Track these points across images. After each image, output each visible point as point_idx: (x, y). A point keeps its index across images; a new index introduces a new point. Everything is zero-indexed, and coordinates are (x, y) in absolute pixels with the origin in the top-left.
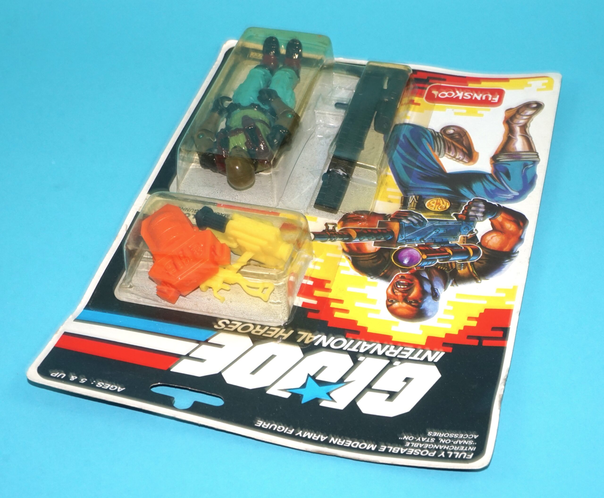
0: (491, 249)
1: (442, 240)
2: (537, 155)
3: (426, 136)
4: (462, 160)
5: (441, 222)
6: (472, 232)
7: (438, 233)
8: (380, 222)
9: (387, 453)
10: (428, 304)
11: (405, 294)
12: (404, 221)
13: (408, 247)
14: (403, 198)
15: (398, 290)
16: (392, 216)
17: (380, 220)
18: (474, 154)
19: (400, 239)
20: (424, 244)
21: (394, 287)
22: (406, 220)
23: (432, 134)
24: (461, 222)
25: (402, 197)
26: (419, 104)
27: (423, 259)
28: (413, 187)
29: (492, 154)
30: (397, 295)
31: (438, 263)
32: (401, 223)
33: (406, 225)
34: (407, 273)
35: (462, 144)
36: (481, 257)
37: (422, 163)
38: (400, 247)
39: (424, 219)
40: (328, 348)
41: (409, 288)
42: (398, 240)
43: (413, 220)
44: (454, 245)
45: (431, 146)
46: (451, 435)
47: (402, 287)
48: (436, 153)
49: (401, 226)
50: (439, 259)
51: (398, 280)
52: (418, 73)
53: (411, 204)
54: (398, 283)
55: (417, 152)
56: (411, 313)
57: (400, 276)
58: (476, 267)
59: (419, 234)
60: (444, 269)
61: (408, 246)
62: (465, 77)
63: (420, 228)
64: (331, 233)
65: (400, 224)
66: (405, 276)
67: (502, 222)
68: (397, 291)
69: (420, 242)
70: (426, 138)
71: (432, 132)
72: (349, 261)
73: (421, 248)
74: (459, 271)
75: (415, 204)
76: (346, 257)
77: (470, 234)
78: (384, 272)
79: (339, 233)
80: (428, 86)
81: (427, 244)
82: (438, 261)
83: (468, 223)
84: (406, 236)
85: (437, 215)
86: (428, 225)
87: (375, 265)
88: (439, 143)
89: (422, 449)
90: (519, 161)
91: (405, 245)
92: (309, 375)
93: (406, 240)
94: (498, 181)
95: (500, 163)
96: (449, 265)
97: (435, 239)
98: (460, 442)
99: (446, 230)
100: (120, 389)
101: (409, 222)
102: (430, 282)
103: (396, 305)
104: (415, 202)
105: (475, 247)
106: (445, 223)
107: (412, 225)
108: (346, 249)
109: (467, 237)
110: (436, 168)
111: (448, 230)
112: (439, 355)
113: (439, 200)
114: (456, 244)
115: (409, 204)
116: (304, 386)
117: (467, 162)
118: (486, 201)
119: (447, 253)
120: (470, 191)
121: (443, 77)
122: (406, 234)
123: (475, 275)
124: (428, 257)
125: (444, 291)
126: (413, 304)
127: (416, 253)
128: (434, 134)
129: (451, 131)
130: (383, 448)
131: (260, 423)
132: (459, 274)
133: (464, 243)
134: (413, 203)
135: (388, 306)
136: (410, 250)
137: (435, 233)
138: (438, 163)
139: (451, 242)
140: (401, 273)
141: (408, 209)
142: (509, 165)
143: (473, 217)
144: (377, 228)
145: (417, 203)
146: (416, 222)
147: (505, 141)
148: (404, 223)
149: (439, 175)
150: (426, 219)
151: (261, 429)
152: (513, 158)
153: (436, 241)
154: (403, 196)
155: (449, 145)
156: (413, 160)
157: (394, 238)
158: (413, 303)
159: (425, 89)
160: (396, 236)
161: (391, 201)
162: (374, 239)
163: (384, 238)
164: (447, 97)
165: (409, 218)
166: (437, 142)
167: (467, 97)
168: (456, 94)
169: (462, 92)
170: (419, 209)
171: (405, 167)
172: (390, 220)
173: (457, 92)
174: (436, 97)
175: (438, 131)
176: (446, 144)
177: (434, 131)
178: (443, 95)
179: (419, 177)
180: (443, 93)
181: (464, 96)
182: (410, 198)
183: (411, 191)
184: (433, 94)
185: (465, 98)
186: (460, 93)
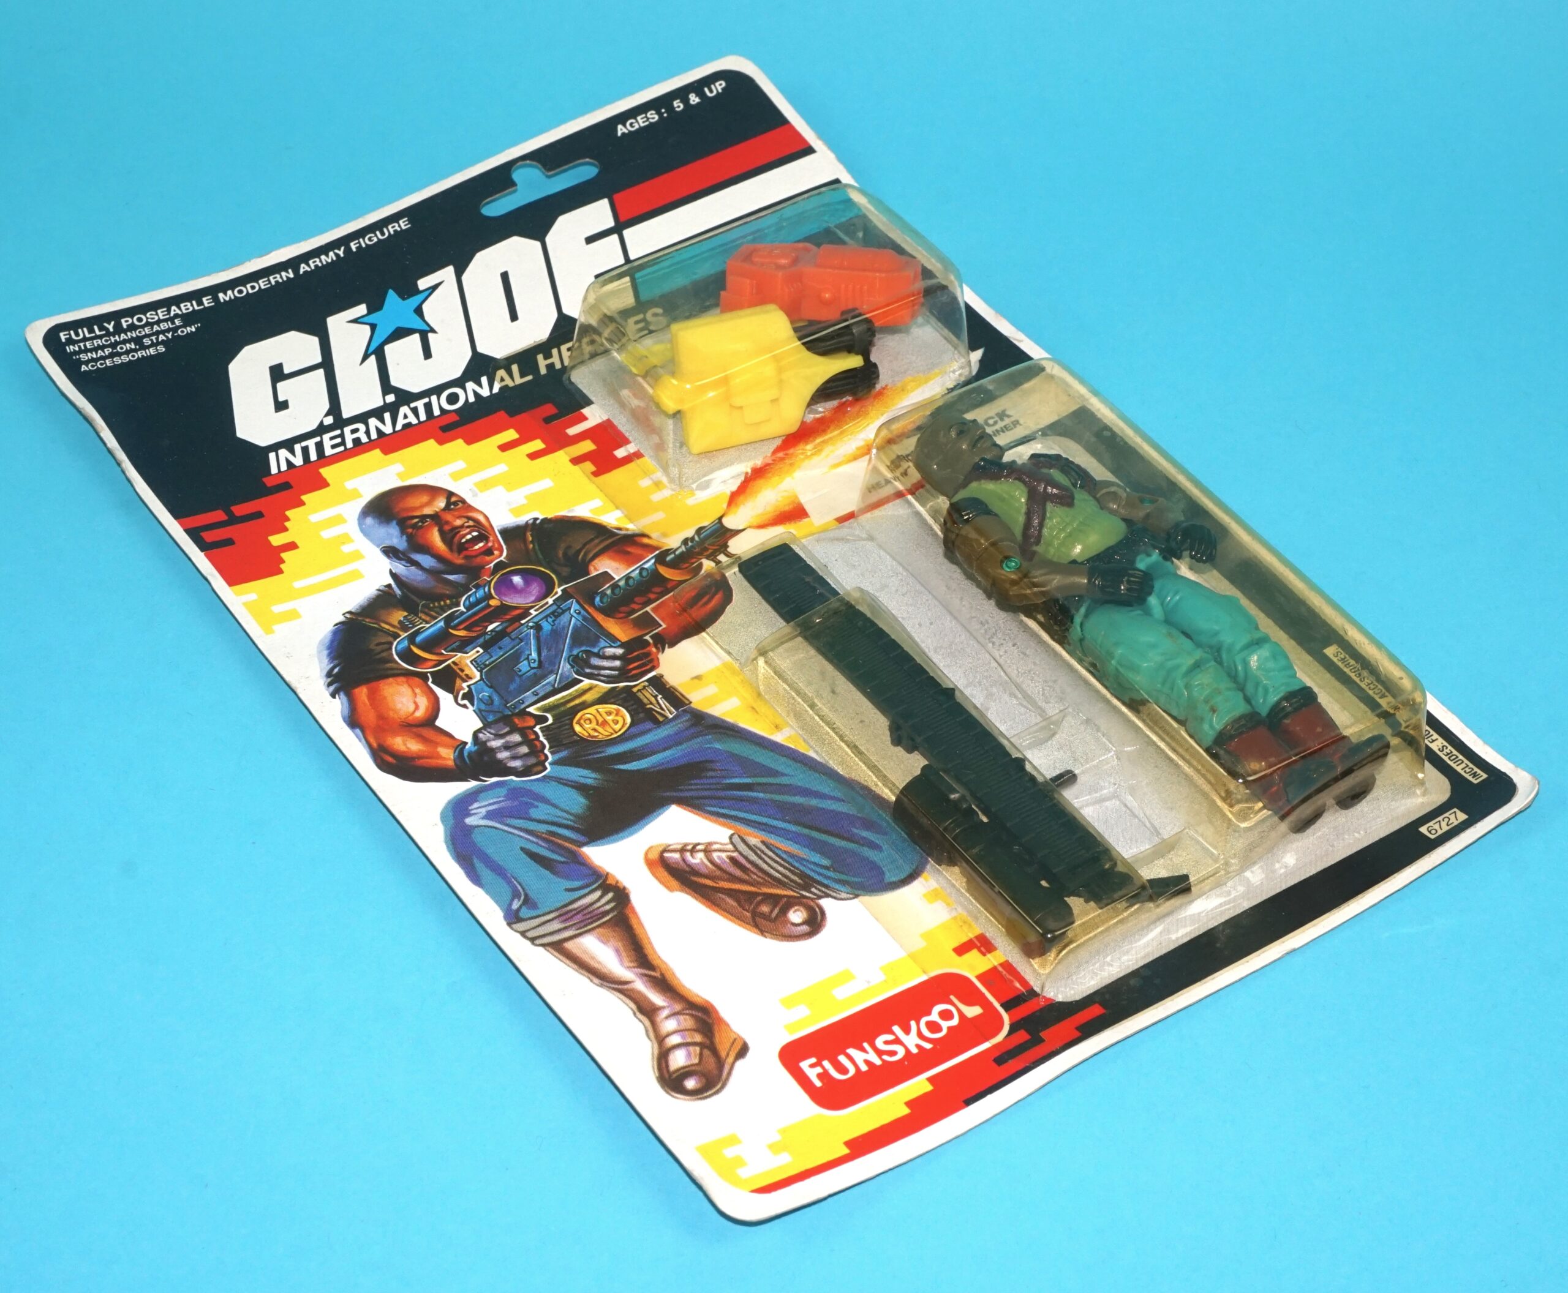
0: (391, 680)
1: (500, 648)
2: (533, 940)
3: (831, 874)
4: (682, 850)
5: (549, 688)
6: (469, 696)
7: (528, 659)
8: (660, 625)
10: (392, 536)
11: (447, 528)
12: (620, 651)
13: (544, 602)
14: (687, 702)
15: (468, 527)
16: (654, 650)
17: (664, 629)
18: (674, 883)
19: (575, 606)
20: (523, 622)
21: (480, 527)
22: (617, 654)
23: (827, 887)
24: (515, 708)
26: (960, 951)
27: (492, 597)
28: (699, 735)
30: (459, 517)
31: (457, 605)
33: (602, 644)
34: (492, 565)
35: (730, 893)
36: (392, 654)
37: (755, 800)
38: (556, 593)
39: (590, 676)
41: (456, 539)
42: (578, 602)
43: (606, 663)
44: (468, 649)
45: (785, 852)
46: (126, 358)
47: (469, 537)
48: (753, 841)
49: (612, 639)
50: (462, 613)
51: (490, 544)
52: (1075, 1035)
53: (656, 697)
54: (482, 538)
55: (797, 823)
56: (402, 505)
57: (496, 553)
58: (380, 633)
59: (557, 635)
60: (436, 604)
61: (547, 603)
62: (968, 1102)
64: (710, 551)
66: (488, 558)
67: (436, 748)
68: (466, 524)
69: (535, 620)
70: (827, 868)
71: (834, 892)
72: (613, 526)
73: (518, 612)
74: (406, 614)
75: (645, 701)
76: (627, 529)
78: (532, 542)
79: (695, 560)
80: (1010, 1019)
81: (517, 624)
82: (462, 608)
83: (499, 715)
84: (573, 618)
85: (577, 702)
86: (565, 667)
87: (563, 546)
88: (780, 869)
89: (148, 324)
90: (557, 910)
91: (554, 601)
92: (433, 331)
93: (564, 612)
94: (544, 835)
95: (594, 887)
96: (433, 614)
97: (513, 643)
98: (101, 353)
99: (520, 673)
100: (621, 128)
101: (607, 654)
102: (433, 573)
103: (441, 503)
104: (651, 703)
105: (425, 667)
106: (541, 688)
107: (596, 650)
108: (646, 541)
109: (465, 681)
110: (712, 806)
111: (517, 679)
113: (612, 734)
114: (467, 653)
115: (657, 693)
116: (419, 311)
117: (666, 855)
118: (517, 776)
119: (462, 627)
120: (577, 783)
121: (1013, 1065)
122: (578, 623)
123: (367, 620)
124: (489, 606)
125: (391, 571)
126: (416, 520)
127: (515, 601)
128: (823, 889)
129: (796, 916)
130: (208, 303)
131: (405, 226)
132: (399, 610)
133: (454, 663)
134: (653, 700)
135: (450, 494)
136: (533, 598)
137: (531, 654)
138: (721, 819)
139: (478, 652)
140: (502, 558)
141: (647, 683)
142: (568, 890)
143: (502, 732)
144: (648, 609)
145: (646, 705)
146: (595, 661)
147: (648, 951)
148: (611, 647)
149: (681, 791)
150: (586, 682)
151: (393, 219)
152: (579, 911)
153: (507, 640)
154: (692, 705)
155: (755, 877)
156: (777, 797)
157: (592, 604)
158: (418, 522)
159: (1006, 1006)
160: (591, 610)
161: (696, 681)
162: (622, 583)
163: (606, 594)
164: (929, 1013)
165: (617, 663)
166: (790, 870)
167: (886, 1043)
168: (920, 1035)
169: (915, 1050)
170: (624, 695)
171: (775, 773)
172: (647, 641)
173: (928, 1046)
174: (952, 997)
175: (825, 903)
176: (764, 876)
177: (835, 898)
178: (946, 1015)
179: (718, 766)
180: (955, 1022)
181: (897, 1041)
182: (672, 709)
183: (692, 725)
184: (967, 1003)
185: (888, 1037)
186: (919, 1047)
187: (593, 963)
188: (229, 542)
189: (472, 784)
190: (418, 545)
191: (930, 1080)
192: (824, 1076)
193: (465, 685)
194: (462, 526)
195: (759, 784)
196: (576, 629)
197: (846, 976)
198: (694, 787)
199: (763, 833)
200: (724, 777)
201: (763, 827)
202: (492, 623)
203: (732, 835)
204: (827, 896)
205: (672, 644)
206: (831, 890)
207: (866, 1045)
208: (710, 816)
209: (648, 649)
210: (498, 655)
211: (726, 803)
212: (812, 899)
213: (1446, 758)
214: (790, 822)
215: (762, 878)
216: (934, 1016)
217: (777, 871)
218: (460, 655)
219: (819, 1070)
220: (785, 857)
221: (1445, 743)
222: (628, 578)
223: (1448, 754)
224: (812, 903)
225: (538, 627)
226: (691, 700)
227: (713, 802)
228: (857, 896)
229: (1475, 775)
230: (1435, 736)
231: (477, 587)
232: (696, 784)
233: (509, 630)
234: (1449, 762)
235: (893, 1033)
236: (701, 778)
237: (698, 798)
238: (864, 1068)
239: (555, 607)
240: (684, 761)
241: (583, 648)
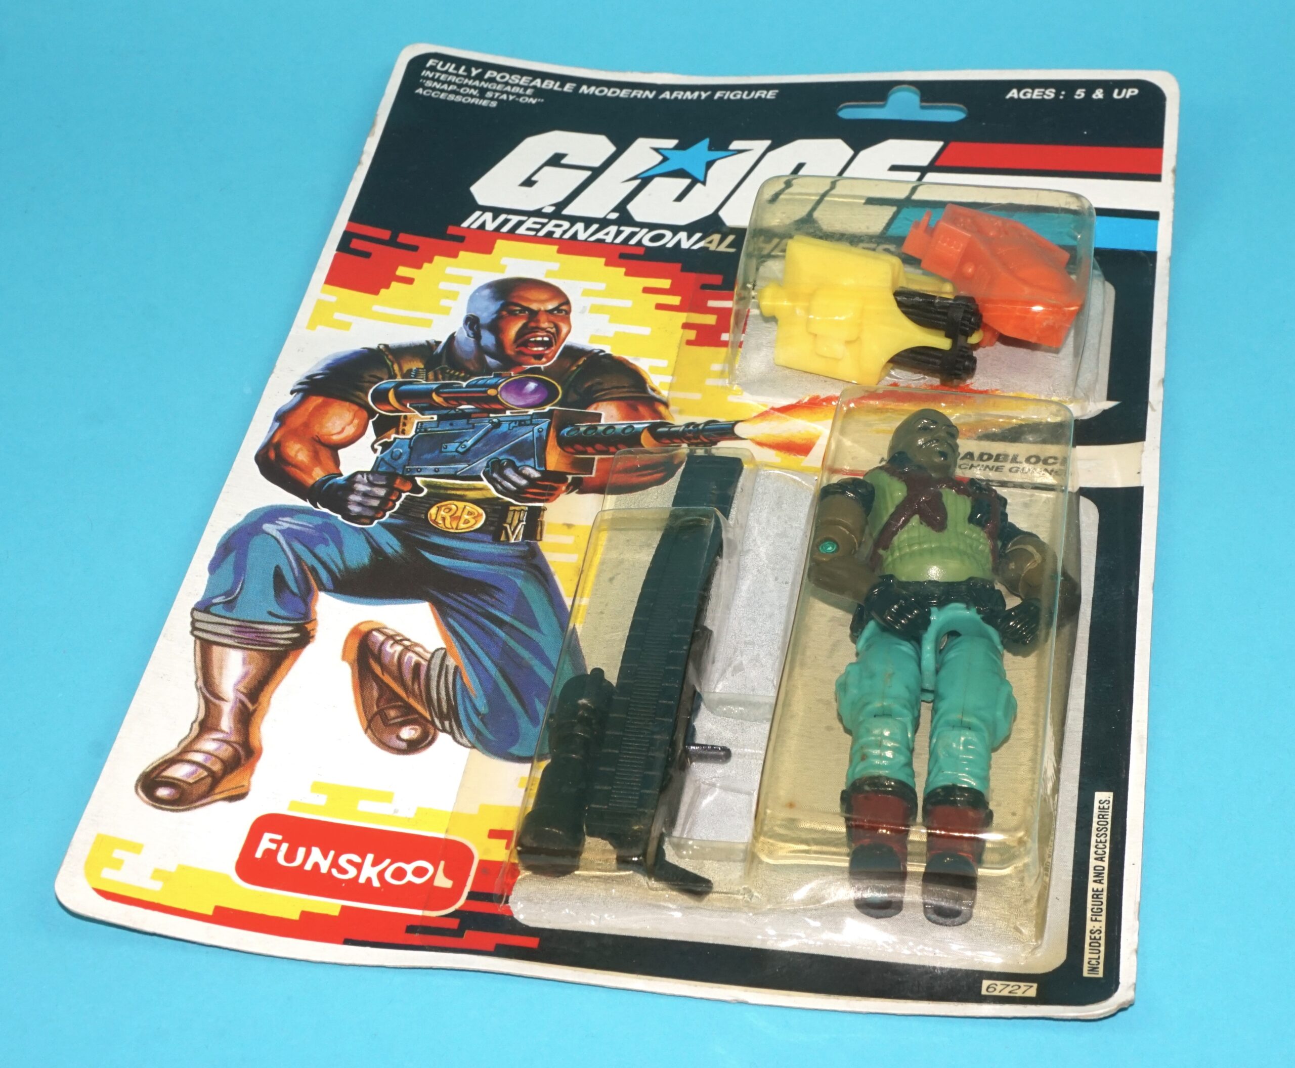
0: (347, 404)
1: (451, 424)
2: (194, 628)
3: (476, 721)
4: (389, 637)
5: (452, 472)
6: (386, 446)
7: (461, 443)
8: (591, 473)
9: (563, 79)
10: (487, 310)
11: (533, 325)
12: (536, 474)
13: (526, 410)
14: (538, 538)
15: (547, 332)
16: (564, 488)
17: (591, 477)
18: (353, 655)
19: (544, 425)
20: (491, 415)
21: (556, 336)
22: (532, 476)
23: (460, 726)
24: (408, 472)
25: (541, 540)
26: (494, 834)
27: (496, 388)
28: (516, 566)
29: (308, 652)
30: (549, 322)
31: (465, 380)
32: (543, 469)
33: (530, 462)
34: (529, 367)
35: (383, 686)
36: (371, 388)
37: (491, 635)
38: (545, 409)
39: (491, 480)
40: (675, 229)
41: (526, 337)
42: (550, 423)
43: (515, 478)
44: (427, 412)
45: (463, 684)
46: (459, 99)
47: (539, 339)
48: (451, 662)
49: (542, 461)
50: (461, 387)
51: (547, 352)
52: (491, 948)
53: (520, 521)
54: (548, 345)
55: (502, 671)
56: (522, 293)
57: (544, 360)
58: (385, 370)
59: (505, 437)
60: (452, 372)
61: (527, 412)
63: (501, 453)
64: (699, 441)
65: (545, 466)
66: (533, 360)
67: (316, 466)
68: (549, 329)
69: (501, 419)
70: (478, 713)
71: (460, 734)
72: (652, 385)
73: (498, 407)
74: (422, 366)
75: (509, 520)
76: (659, 393)
77: (389, 440)
78: (578, 366)
79: (678, 441)
80: (462, 906)
81: (486, 415)
82: (464, 384)
83: (391, 470)
84: (531, 433)
85: (459, 493)
86: (481, 464)
87: (597, 380)
88: (443, 693)
89: (507, 84)
90: (243, 621)
91: (534, 414)
92: (704, 183)
93: (531, 424)
94: (306, 568)
95: (292, 622)
96: (440, 376)
97: (467, 427)
98: (445, 87)
99: (443, 450)
100: (1014, 93)
101: (524, 472)
102: (481, 350)
103: (550, 306)
104: (510, 525)
105: (381, 407)
106: (444, 469)
107: (518, 464)
108: (662, 409)
109: (397, 433)
110: (455, 620)
111: (437, 452)
112: (472, 221)
113: (452, 528)
114: (423, 414)
115: (524, 519)
116: (709, 164)
117: (375, 633)
118: (343, 518)
119: (446, 396)
120: (379, 546)
121: (416, 938)
122: (531, 438)
123: (390, 357)
124: (485, 392)
125: (454, 333)
126: (518, 308)
127: (508, 399)
128: (455, 727)
129: (408, 733)
130: (568, 88)
131: (771, 95)
132: (421, 362)
133: (405, 417)
134: (516, 522)
135: (567, 302)
136: (522, 403)
137: (467, 441)
138: (449, 633)
139: (432, 418)
140: (542, 366)
141: (527, 508)
142: (270, 613)
143: (377, 483)
144: (597, 457)
145: (505, 522)
146: (509, 473)
147: (268, 689)
148: (534, 468)
149: (448, 596)
150: (485, 483)
151: (767, 87)
152: (257, 631)
153: (464, 421)
154: (539, 543)
155: (416, 687)
156: (512, 643)
157: (559, 430)
158: (517, 310)
159: (472, 896)
160: (552, 434)
161: (565, 527)
162: (600, 428)
163: (579, 429)
164: (408, 862)
165: (524, 482)
166: (448, 699)
167: (350, 862)
168: (381, 875)
170: (500, 507)
171: (534, 625)
172: (567, 479)
173: (376, 883)
174: (442, 864)
175: (443, 739)
176: (424, 691)
177: (455, 739)
178: (420, 872)
179: (499, 595)
180: (418, 881)
181: (359, 867)
182: (521, 537)
184: (448, 874)
185: (356, 859)
186: (369, 880)
187: (215, 672)
188: (367, 255)
189: (307, 504)
190: (496, 327)
191: (344, 908)
192: (270, 854)
193: (393, 436)
194: (544, 329)
195: (512, 626)
196: (525, 441)
197: (387, 797)
198: (460, 599)
199: (466, 661)
200: (493, 606)
201: (472, 657)
202: (468, 404)
203: (442, 649)
204: (452, 733)
205: (582, 492)
206: (459, 731)
207: (332, 853)
208: (444, 628)
209: (560, 485)
210: (445, 427)
211: (467, 624)
212: (436, 728)
213: (1087, 941)
214: (496, 665)
215: (420, 691)
216: (409, 868)
217: (438, 693)
218: (417, 413)
219: (273, 846)
220: (458, 687)
221: (1103, 930)
222: (611, 427)
223: (1095, 939)
224: (432, 731)
225: (497, 425)
226: (544, 538)
227: (460, 618)
228: (473, 747)
229: (1093, 969)
230: (1103, 918)
231: (496, 376)
232: (465, 599)
233: (473, 416)
234: (1087, 946)
235: (363, 858)
236: (475, 596)
237: (453, 608)
238: (308, 867)
239: (528, 418)
240: (478, 577)
241: (512, 458)
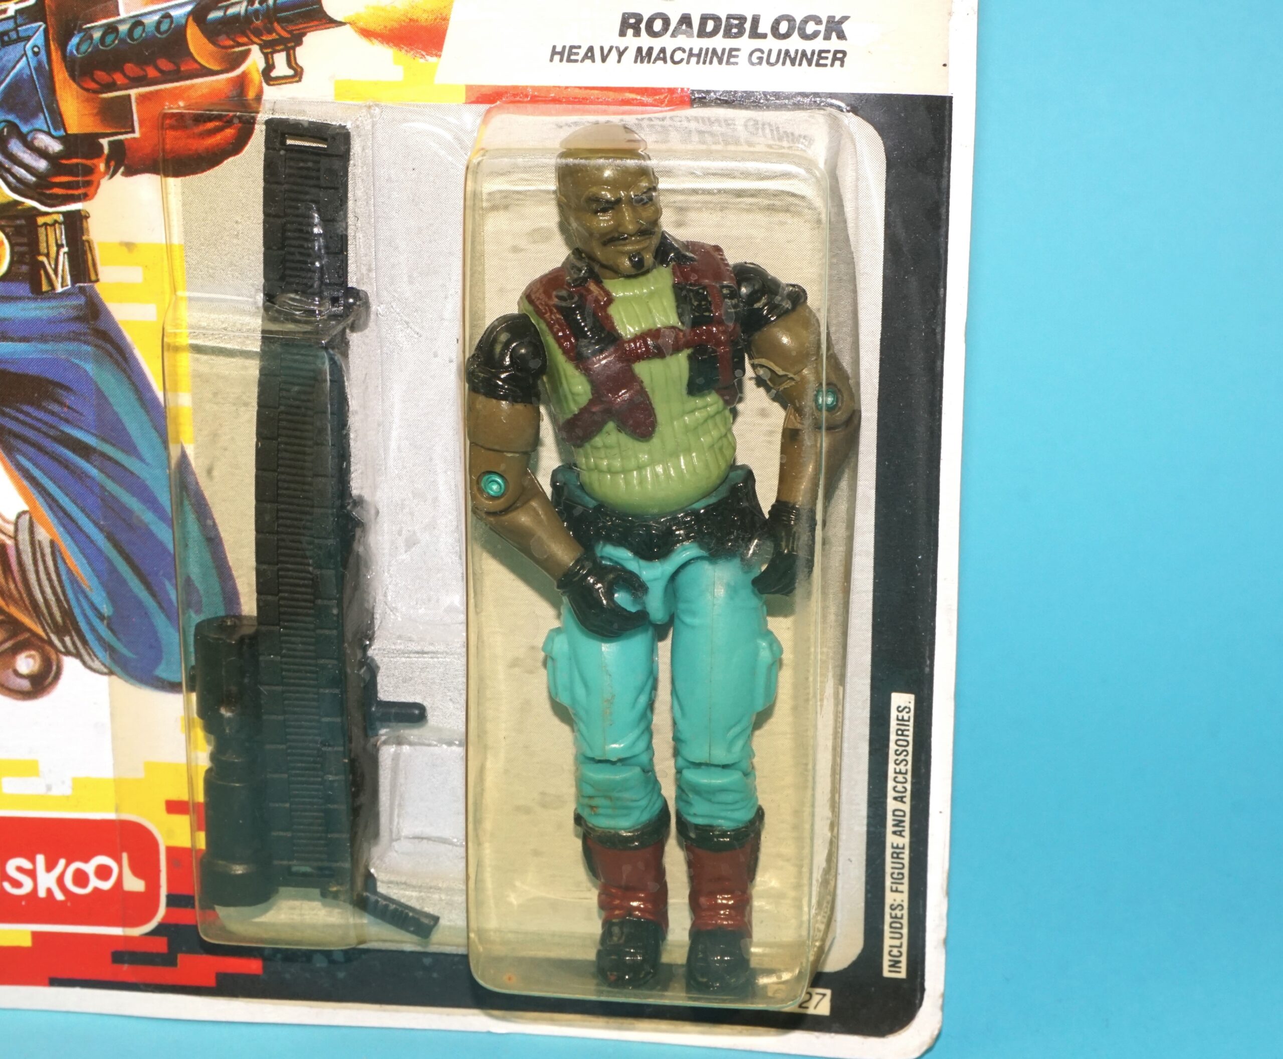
3: (102, 628)
8: (133, 131)
12: (55, 147)
14: (93, 278)
16: (102, 167)
17: (134, 139)
19: (38, 39)
22: (51, 150)
23: (85, 642)
25: (97, 280)
26: (174, 807)
28: (75, 337)
32: (62, 133)
33: (40, 122)
37: (81, 476)
42: (46, 31)
43: (27, 157)
45: (69, 571)
48: (43, 535)
49: (58, 119)
52: (212, 982)
53: (59, 246)
55: (110, 537)
61: (6, 11)
62: (55, 982)
64: (274, 36)
65: (64, 125)
70: (101, 617)
71: (89, 654)
75: (43, 247)
79: (245, 40)
80: (165, 916)
84: (24, 59)
88: (48, 591)
91: (17, 12)
93: (19, 39)
104: (47, 255)
107: (25, 129)
110: (24, 455)
115: (64, 242)
121: (125, 971)
122: (27, 71)
128: (79, 644)
129: (26, 663)
134: (53, 249)
138: (25, 483)
141: (60, 218)
144: (133, 93)
145: (40, 254)
146: (16, 148)
148: (49, 134)
154: (98, 287)
155: (12, 586)
156: (111, 485)
157: (63, 45)
159: (172, 900)
160: (56, 56)
161: (125, 249)
162: (123, 28)
163: (91, 38)
164: (86, 860)
165: (42, 165)
166: (58, 600)
167: (20, 869)
168: (60, 881)
169: (42, 893)
170: (23, 222)
171: (130, 449)
172: (101, 146)
173: (59, 896)
174: (125, 856)
175: (70, 665)
176: (23, 591)
177: (84, 663)
178: (103, 872)
179: (70, 400)
180: (106, 885)
181: (32, 874)
182: (68, 278)
183: (77, 319)
184: (137, 872)
185: (26, 864)
186: (49, 891)
191: (35, 935)
195: (104, 455)
196: (19, 75)
197: (29, 768)
198: (21, 417)
199: (61, 529)
200: (67, 421)
201: (66, 521)
203: (24, 512)
204: (78, 656)
205: (130, 172)
206: (86, 650)
208: (16, 473)
209: (95, 161)
211: (44, 460)
212: (57, 651)
213: (888, 919)
214: (101, 529)
215: (20, 593)
216: (89, 868)
217: (43, 592)
220: (64, 577)
221: (906, 905)
222: (137, 22)
223: (896, 917)
224: (53, 656)
226: (101, 276)
227: (31, 451)
228: (111, 673)
229: (895, 964)
230: (905, 887)
232: (27, 414)
234: (887, 928)
235: (33, 861)
236: (39, 407)
237: (17, 436)
239: (10, 25)
240: (33, 371)
241: (11, 117)
